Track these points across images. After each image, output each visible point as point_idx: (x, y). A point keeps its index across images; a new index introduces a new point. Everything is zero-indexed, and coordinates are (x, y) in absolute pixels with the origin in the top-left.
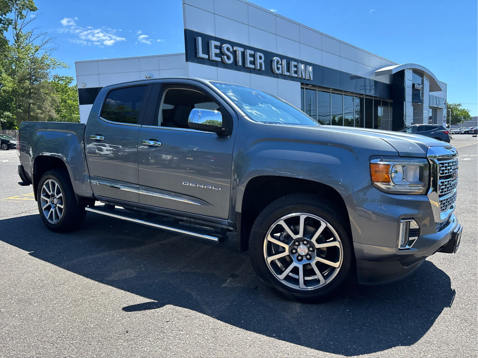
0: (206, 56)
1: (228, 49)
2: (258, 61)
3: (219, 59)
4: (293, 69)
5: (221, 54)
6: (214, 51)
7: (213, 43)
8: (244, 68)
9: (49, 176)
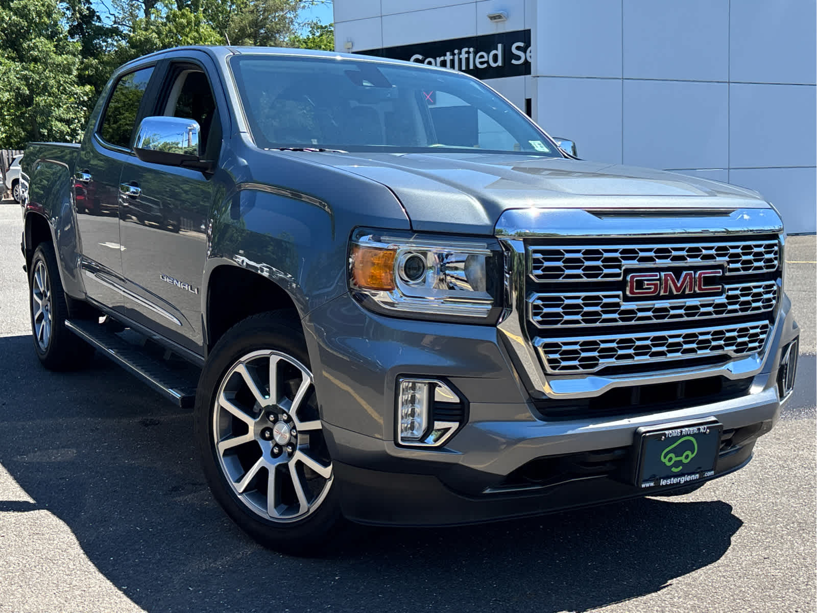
9: (38, 255)
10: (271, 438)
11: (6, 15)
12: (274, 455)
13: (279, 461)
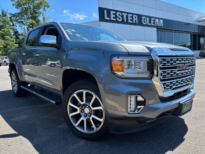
0: (109, 19)
1: (119, 15)
2: (134, 19)
3: (115, 20)
4: (152, 22)
5: (116, 17)
6: (112, 16)
7: (112, 12)
8: (127, 23)
9: (13, 72)
10: (84, 112)
11: (1, 32)
12: (85, 116)
13: (87, 118)
